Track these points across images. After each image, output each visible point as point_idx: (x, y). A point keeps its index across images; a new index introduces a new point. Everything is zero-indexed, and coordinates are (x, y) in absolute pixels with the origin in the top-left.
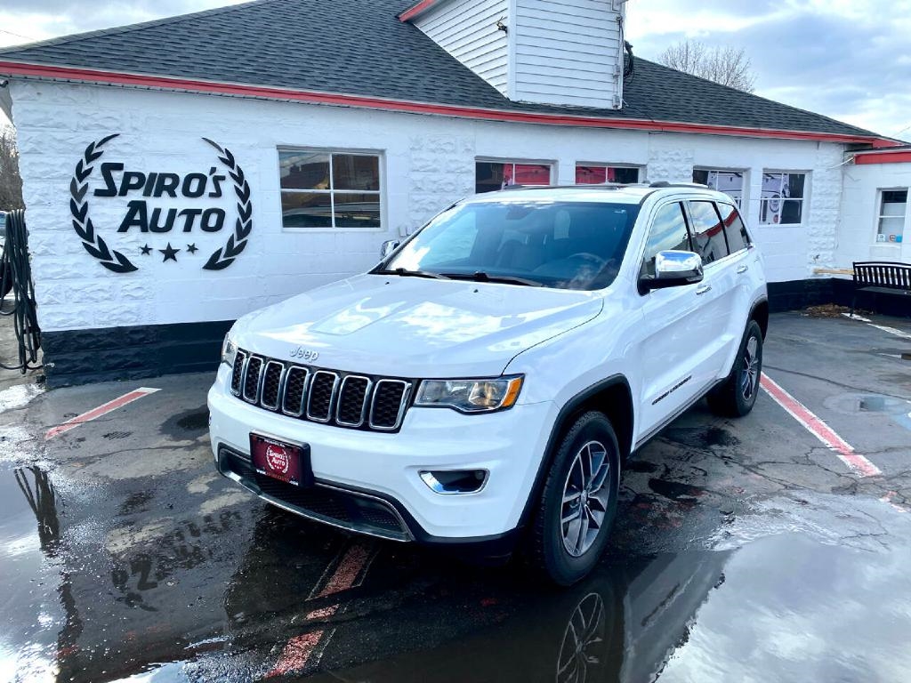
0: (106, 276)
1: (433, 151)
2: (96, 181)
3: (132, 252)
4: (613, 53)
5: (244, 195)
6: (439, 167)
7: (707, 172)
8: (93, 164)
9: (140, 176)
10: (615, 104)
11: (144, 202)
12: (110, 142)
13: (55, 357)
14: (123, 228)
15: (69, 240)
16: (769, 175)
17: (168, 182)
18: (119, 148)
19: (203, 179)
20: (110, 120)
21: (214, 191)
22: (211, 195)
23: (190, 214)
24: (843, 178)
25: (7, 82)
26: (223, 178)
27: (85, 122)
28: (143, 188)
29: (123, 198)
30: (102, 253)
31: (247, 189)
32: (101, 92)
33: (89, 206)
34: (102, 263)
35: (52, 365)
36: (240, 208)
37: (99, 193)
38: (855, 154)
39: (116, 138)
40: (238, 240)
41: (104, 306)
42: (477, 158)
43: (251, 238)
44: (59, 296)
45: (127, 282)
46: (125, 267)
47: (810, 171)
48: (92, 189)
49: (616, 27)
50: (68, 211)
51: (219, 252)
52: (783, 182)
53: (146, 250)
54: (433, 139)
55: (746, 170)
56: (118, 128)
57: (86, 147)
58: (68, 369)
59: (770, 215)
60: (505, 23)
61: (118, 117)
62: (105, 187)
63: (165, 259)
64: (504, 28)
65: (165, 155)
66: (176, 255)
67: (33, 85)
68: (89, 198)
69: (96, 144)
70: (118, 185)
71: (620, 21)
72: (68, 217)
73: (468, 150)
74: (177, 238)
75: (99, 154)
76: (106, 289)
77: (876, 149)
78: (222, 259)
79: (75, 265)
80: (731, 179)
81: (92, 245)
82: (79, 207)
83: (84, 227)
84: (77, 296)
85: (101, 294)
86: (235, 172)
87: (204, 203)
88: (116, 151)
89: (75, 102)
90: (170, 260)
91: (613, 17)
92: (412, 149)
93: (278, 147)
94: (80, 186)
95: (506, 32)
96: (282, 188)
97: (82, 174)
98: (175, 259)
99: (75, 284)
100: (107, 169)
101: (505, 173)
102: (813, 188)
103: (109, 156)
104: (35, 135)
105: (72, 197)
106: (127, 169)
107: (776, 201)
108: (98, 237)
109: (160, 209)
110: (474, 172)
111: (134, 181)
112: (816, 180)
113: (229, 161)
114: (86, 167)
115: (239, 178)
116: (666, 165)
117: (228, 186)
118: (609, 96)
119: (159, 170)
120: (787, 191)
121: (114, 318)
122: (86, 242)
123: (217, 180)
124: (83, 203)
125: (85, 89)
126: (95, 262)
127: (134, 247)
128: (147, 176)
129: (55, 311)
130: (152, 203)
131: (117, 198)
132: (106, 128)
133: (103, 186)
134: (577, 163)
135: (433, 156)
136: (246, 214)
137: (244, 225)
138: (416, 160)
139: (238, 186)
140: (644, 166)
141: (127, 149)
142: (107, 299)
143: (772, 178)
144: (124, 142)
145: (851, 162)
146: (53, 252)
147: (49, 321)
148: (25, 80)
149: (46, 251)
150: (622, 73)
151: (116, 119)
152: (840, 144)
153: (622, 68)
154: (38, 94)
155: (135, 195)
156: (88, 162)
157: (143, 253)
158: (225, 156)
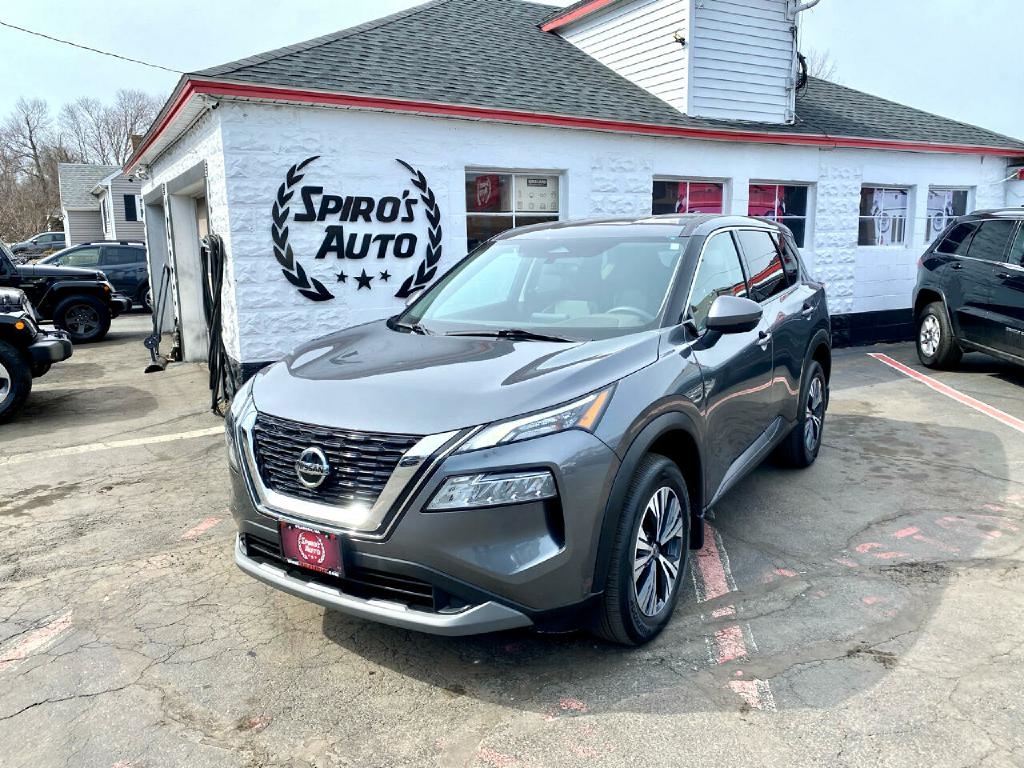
0: (303, 305)
1: (613, 170)
2: (296, 206)
3: (329, 280)
4: (786, 65)
5: (434, 219)
6: (618, 187)
7: (873, 190)
8: (293, 188)
9: (338, 199)
10: (787, 119)
11: (341, 227)
12: (310, 164)
14: (321, 255)
15: (268, 268)
16: (933, 191)
18: (319, 171)
19: (396, 202)
20: (310, 141)
21: (406, 215)
22: (404, 220)
23: (384, 239)
24: (1006, 195)
25: (218, 104)
26: (415, 202)
27: (288, 144)
28: (340, 212)
29: (321, 223)
30: (299, 280)
31: (438, 212)
32: (303, 113)
33: (290, 232)
34: (301, 291)
36: (430, 232)
37: (299, 218)
38: (1019, 169)
39: (316, 161)
40: (428, 266)
41: (300, 336)
42: (655, 176)
43: (440, 264)
44: (259, 326)
45: (323, 311)
46: (322, 295)
47: (973, 188)
49: (789, 37)
50: (268, 237)
51: (411, 279)
52: (947, 199)
53: (342, 278)
54: (613, 157)
55: (910, 187)
56: (317, 150)
57: (287, 170)
59: (933, 234)
60: (681, 35)
61: (318, 139)
62: (304, 211)
63: (360, 287)
64: (682, 41)
65: (361, 179)
66: (371, 283)
67: (240, 106)
68: (289, 223)
69: (297, 166)
70: (317, 209)
71: (794, 31)
72: (269, 243)
73: (647, 168)
74: (371, 265)
75: (300, 177)
76: (303, 318)
78: (412, 286)
79: (275, 293)
80: (896, 197)
81: (291, 272)
82: (280, 232)
83: (284, 253)
84: (276, 325)
85: (298, 324)
86: (427, 195)
87: (396, 228)
88: (314, 174)
89: (279, 123)
90: (364, 288)
91: (787, 27)
92: (594, 168)
93: (467, 168)
94: (281, 211)
95: (683, 44)
96: (468, 211)
97: (283, 198)
98: (369, 287)
99: (274, 314)
100: (307, 192)
102: (976, 206)
103: (310, 180)
104: (240, 158)
105: (273, 222)
106: (326, 192)
107: (939, 220)
108: (298, 264)
109: (356, 235)
110: (652, 191)
111: (332, 205)
112: (979, 196)
113: (421, 184)
114: (287, 191)
115: (430, 201)
116: (837, 183)
117: (420, 210)
118: (782, 111)
119: (355, 195)
120: (950, 209)
122: (286, 269)
124: (283, 228)
125: (288, 110)
126: (293, 290)
127: (332, 275)
128: (344, 200)
129: (255, 341)
130: (349, 228)
131: (316, 223)
132: (307, 150)
133: (302, 210)
134: (751, 180)
135: (613, 176)
136: (435, 239)
137: (434, 251)
138: (597, 179)
139: (429, 209)
140: (814, 184)
141: (326, 172)
142: (304, 329)
143: (936, 195)
144: (323, 164)
145: (1015, 177)
146: (254, 280)
147: (248, 352)
148: (233, 102)
149: (248, 279)
150: (795, 87)
151: (316, 141)
152: (1004, 158)
153: (795, 80)
154: (245, 115)
155: (333, 220)
156: (289, 186)
157: (339, 280)
158: (417, 179)
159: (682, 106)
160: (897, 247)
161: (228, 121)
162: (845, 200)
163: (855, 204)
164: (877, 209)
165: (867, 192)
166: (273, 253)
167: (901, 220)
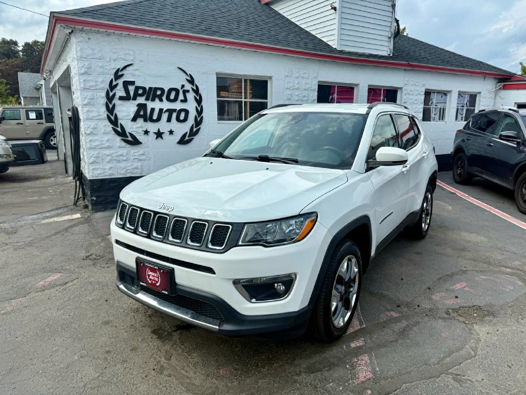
0: (124, 147)
1: (297, 78)
2: (120, 92)
3: (139, 133)
4: (389, 24)
5: (199, 101)
6: (300, 87)
7: (430, 92)
8: (118, 81)
9: (144, 89)
10: (389, 53)
11: (146, 104)
12: (128, 68)
13: (96, 194)
14: (134, 120)
15: (104, 126)
16: (461, 94)
17: (159, 92)
18: (133, 72)
19: (177, 91)
20: (128, 55)
21: (183, 98)
22: (182, 101)
23: (170, 112)
24: (495, 98)
25: (72, 31)
26: (188, 91)
27: (115, 56)
28: (145, 96)
29: (134, 102)
30: (122, 133)
31: (201, 97)
32: (124, 39)
33: (116, 106)
34: (122, 139)
35: (95, 199)
36: (197, 109)
37: (121, 98)
38: (503, 84)
39: (131, 66)
40: (196, 127)
41: (123, 165)
42: (319, 82)
43: (202, 126)
44: (99, 159)
45: (136, 151)
46: (135, 142)
47: (480, 93)
48: (117, 96)
49: (391, 10)
50: (104, 109)
51: (186, 134)
52: (467, 99)
53: (146, 132)
54: (297, 71)
55: (449, 92)
56: (131, 60)
57: (115, 71)
58: (103, 201)
59: (459, 116)
60: (335, 5)
62: (124, 95)
63: (157, 138)
65: (157, 77)
66: (163, 136)
67: (86, 33)
68: (116, 101)
69: (120, 69)
70: (132, 94)
71: (393, 6)
72: (104, 112)
73: (315, 77)
74: (163, 125)
75: (123, 75)
76: (124, 154)
77: (513, 81)
78: (187, 138)
79: (108, 141)
80: (442, 97)
81: (117, 128)
82: (111, 106)
83: (113, 118)
84: (109, 158)
85: (121, 158)
86: (195, 88)
87: (178, 106)
88: (130, 73)
89: (109, 44)
90: (159, 139)
91: (390, 4)
92: (286, 76)
93: (217, 74)
94: (111, 94)
95: (335, 10)
96: (218, 97)
97: (112, 87)
98: (162, 138)
99: (108, 152)
100: (126, 84)
101: (332, 91)
102: (481, 102)
103: (128, 77)
104: (87, 63)
105: (106, 100)
106: (137, 84)
107: (462, 109)
108: (121, 124)
110: (317, 90)
111: (140, 91)
112: (483, 98)
113: (191, 81)
114: (114, 83)
115: (196, 91)
116: (412, 88)
117: (191, 96)
118: (386, 49)
119: (153, 86)
120: (468, 103)
121: (128, 171)
122: (114, 127)
123: (185, 92)
124: (112, 104)
125: (114, 36)
126: (118, 138)
127: (140, 130)
128: (147, 89)
129: (96, 167)
130: (150, 105)
131: (131, 101)
133: (124, 94)
134: (369, 86)
135: (297, 80)
136: (200, 112)
137: (199, 119)
138: (288, 82)
139: (196, 96)
140: (401, 88)
141: (137, 73)
142: (125, 160)
143: (462, 96)
144: (135, 68)
145: (500, 88)
146: (95, 133)
147: (93, 173)
148: (82, 30)
149: (92, 132)
150: (393, 36)
151: (131, 55)
152: (495, 78)
153: (393, 33)
154: (89, 39)
155: (141, 100)
156: (115, 80)
157: (145, 134)
158: (189, 78)
159: (334, 44)
160: (441, 123)
161: (79, 42)
162: (416, 97)
163: (421, 100)
164: (432, 103)
165: (428, 93)
166: (107, 118)
167: (444, 109)
